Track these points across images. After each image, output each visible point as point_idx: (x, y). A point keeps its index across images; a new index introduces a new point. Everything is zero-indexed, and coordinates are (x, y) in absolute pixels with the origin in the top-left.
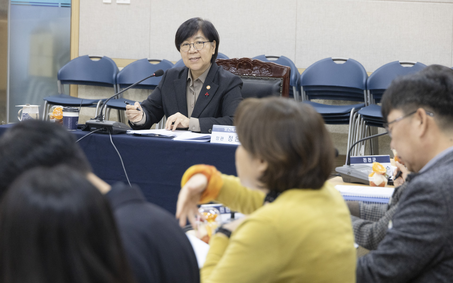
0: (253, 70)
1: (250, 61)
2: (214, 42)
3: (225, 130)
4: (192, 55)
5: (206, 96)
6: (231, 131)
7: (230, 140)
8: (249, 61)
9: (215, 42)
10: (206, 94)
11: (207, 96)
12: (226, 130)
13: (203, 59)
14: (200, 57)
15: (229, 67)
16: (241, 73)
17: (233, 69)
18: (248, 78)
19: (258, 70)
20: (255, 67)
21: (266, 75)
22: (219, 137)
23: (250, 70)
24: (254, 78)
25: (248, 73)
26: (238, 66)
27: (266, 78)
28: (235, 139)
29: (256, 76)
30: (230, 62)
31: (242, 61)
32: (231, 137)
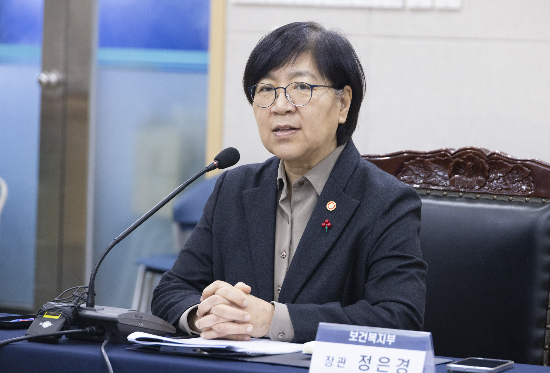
0: (489, 180)
1: (483, 156)
2: (347, 92)
3: (351, 338)
4: (279, 117)
5: (323, 227)
6: (367, 340)
7: (362, 368)
8: (481, 155)
9: (349, 91)
11: (326, 228)
12: (355, 338)
13: (308, 133)
14: (299, 129)
15: (431, 171)
16: (458, 187)
17: (440, 176)
18: (477, 198)
19: (501, 179)
20: (496, 170)
21: (520, 192)
22: (334, 358)
23: (481, 178)
24: (492, 199)
25: (477, 187)
26: (452, 169)
27: (522, 201)
28: (378, 365)
29: (497, 193)
30: (432, 159)
31: (463, 156)
32: (368, 360)
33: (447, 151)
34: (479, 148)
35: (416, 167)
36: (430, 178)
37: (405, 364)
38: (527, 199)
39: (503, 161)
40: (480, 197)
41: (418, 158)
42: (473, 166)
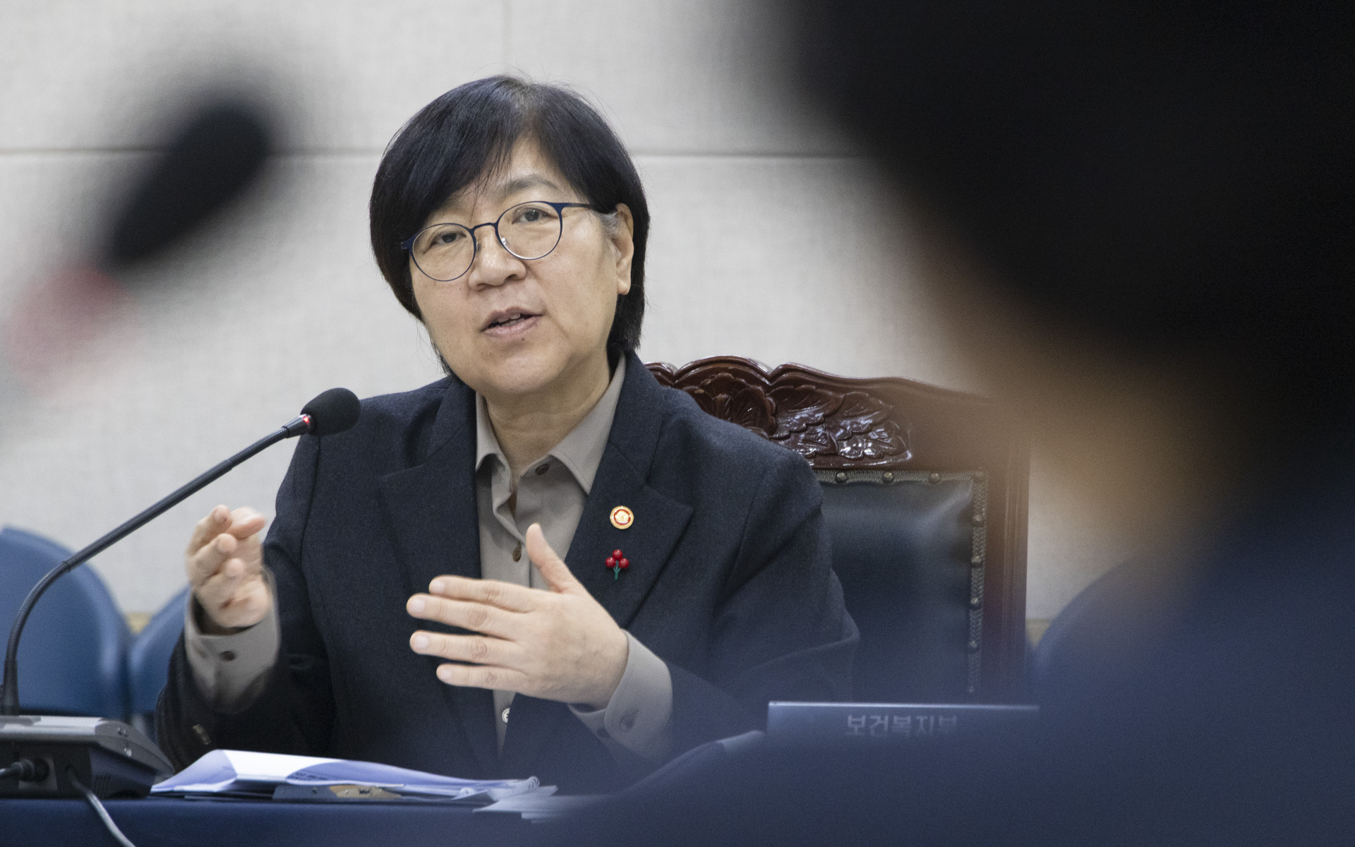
1: (758, 375)
2: (621, 217)
4: (494, 294)
5: (610, 568)
8: (751, 375)
9: (625, 216)
10: (611, 560)
11: (617, 570)
14: (540, 315)
19: (811, 431)
21: (866, 459)
27: (872, 480)
31: (704, 380)
39: (814, 387)
42: (731, 403)
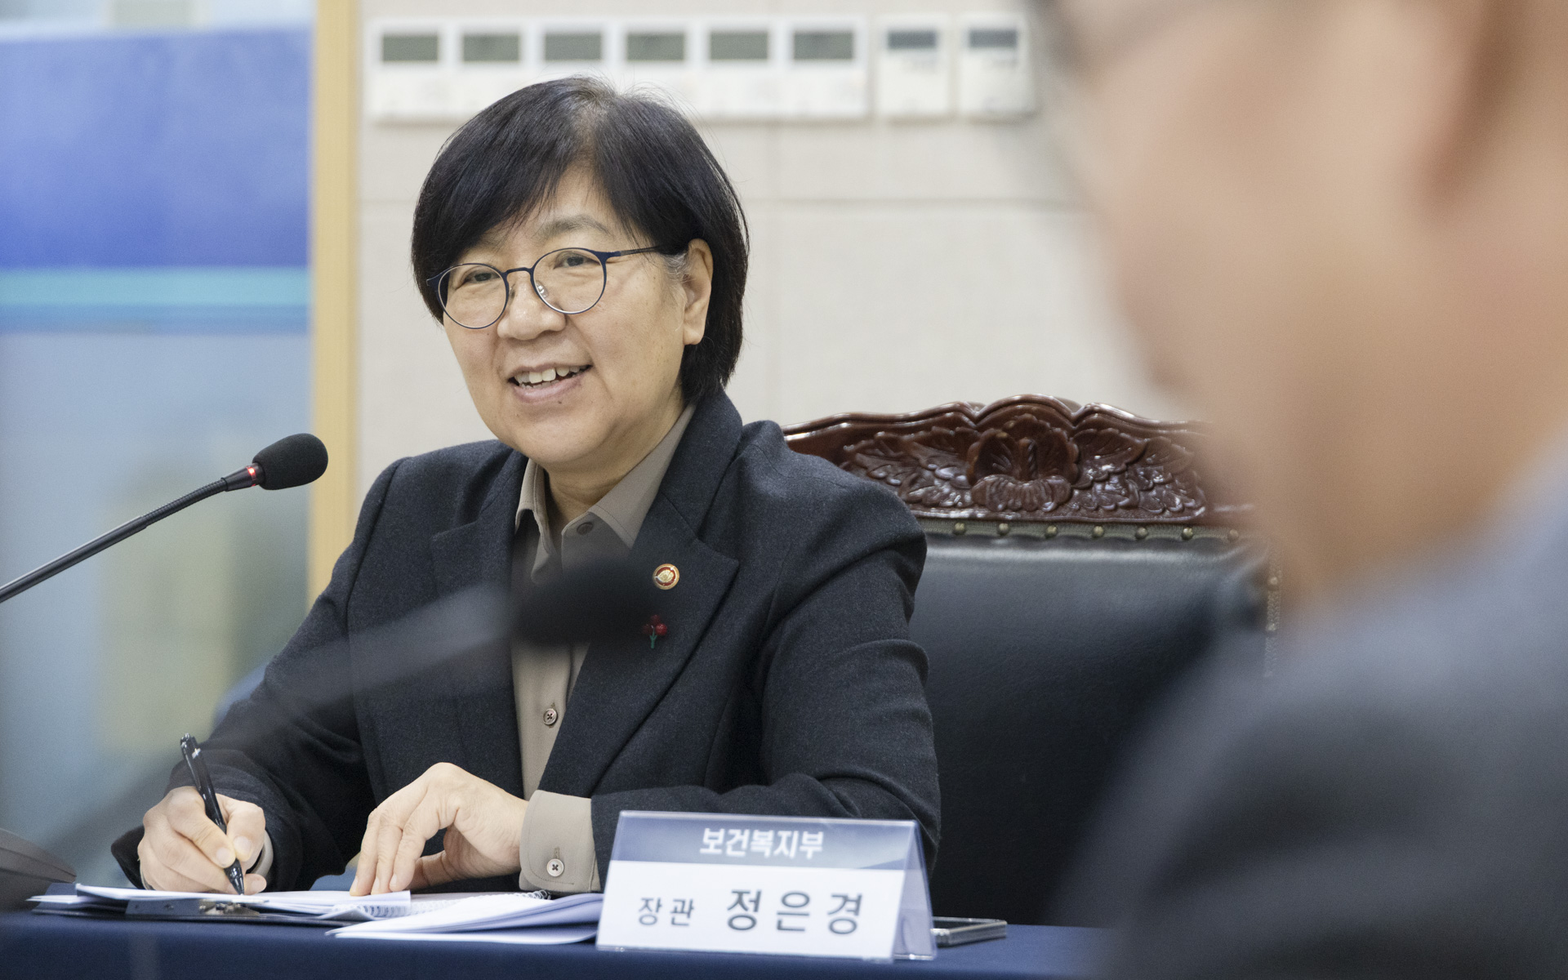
0: (1079, 485)
1: (1062, 418)
2: (697, 258)
3: (707, 846)
4: (522, 350)
6: (748, 851)
7: (738, 923)
8: (1056, 418)
9: (703, 256)
11: (652, 637)
12: (717, 847)
13: (610, 377)
14: (587, 367)
15: (917, 466)
16: (996, 507)
17: (944, 480)
18: (1049, 537)
19: (1115, 480)
20: (1097, 457)
21: (1167, 513)
22: (662, 903)
23: (1059, 481)
24: (1089, 536)
25: (1050, 505)
26: (976, 458)
27: (1172, 536)
28: (780, 914)
29: (1105, 520)
30: (922, 433)
31: (1006, 423)
32: (751, 901)
33: (959, 409)
34: (1051, 397)
35: (876, 460)
36: (916, 486)
37: (852, 906)
38: (1186, 530)
39: (1117, 431)
40: (1057, 531)
41: (880, 434)
42: (1035, 448)
